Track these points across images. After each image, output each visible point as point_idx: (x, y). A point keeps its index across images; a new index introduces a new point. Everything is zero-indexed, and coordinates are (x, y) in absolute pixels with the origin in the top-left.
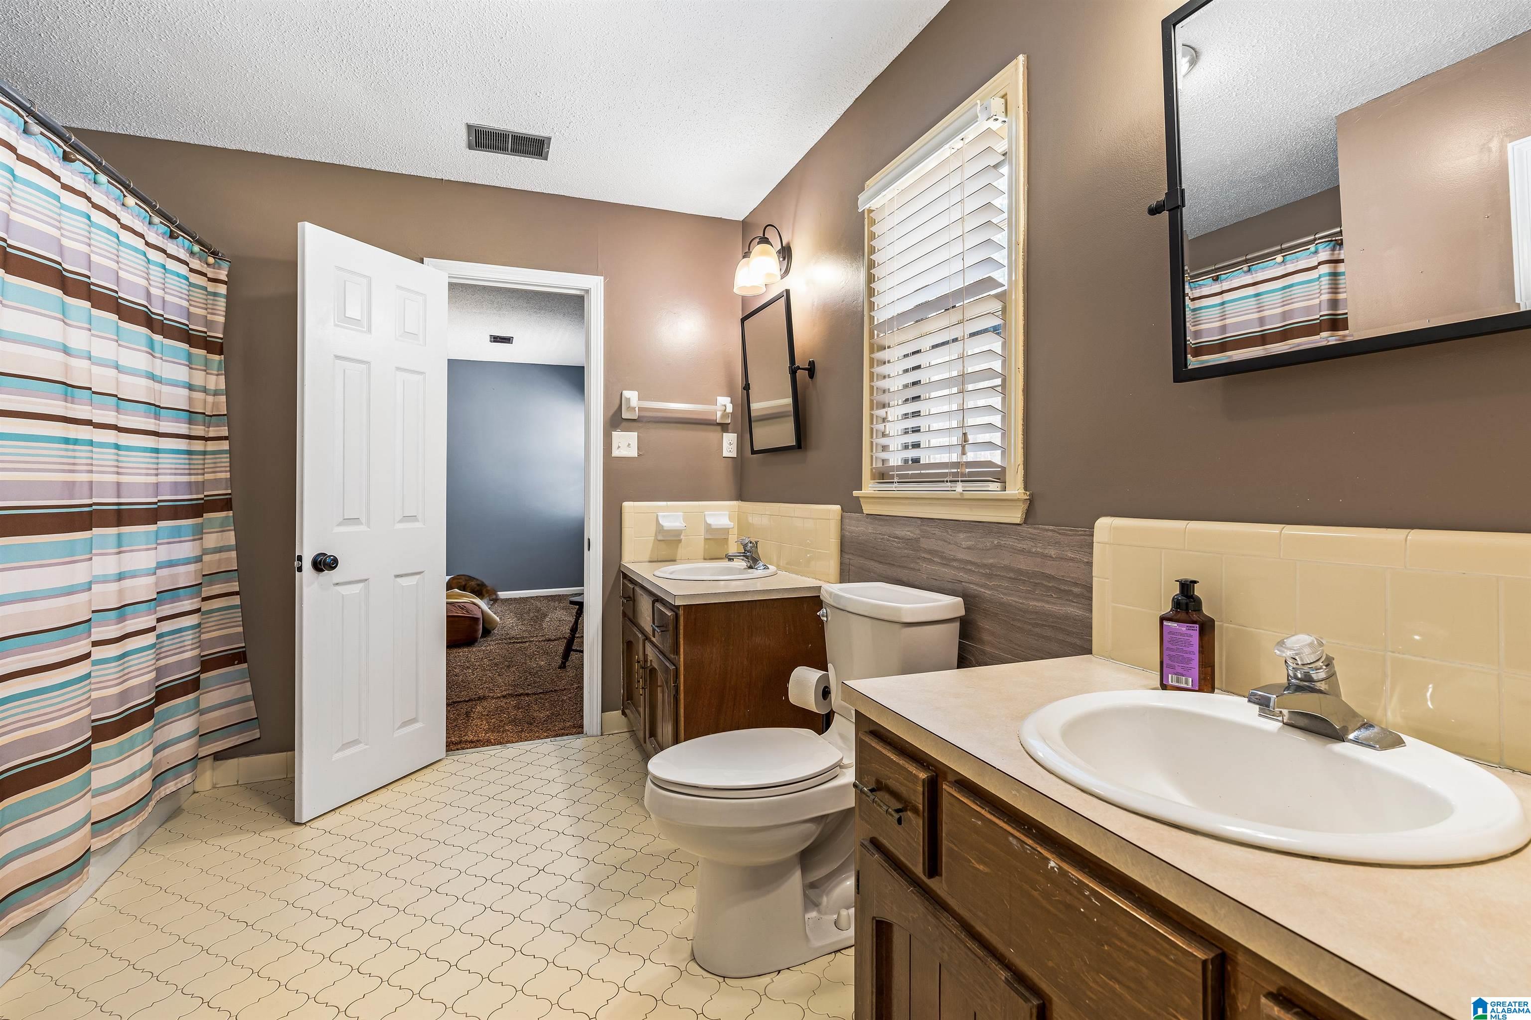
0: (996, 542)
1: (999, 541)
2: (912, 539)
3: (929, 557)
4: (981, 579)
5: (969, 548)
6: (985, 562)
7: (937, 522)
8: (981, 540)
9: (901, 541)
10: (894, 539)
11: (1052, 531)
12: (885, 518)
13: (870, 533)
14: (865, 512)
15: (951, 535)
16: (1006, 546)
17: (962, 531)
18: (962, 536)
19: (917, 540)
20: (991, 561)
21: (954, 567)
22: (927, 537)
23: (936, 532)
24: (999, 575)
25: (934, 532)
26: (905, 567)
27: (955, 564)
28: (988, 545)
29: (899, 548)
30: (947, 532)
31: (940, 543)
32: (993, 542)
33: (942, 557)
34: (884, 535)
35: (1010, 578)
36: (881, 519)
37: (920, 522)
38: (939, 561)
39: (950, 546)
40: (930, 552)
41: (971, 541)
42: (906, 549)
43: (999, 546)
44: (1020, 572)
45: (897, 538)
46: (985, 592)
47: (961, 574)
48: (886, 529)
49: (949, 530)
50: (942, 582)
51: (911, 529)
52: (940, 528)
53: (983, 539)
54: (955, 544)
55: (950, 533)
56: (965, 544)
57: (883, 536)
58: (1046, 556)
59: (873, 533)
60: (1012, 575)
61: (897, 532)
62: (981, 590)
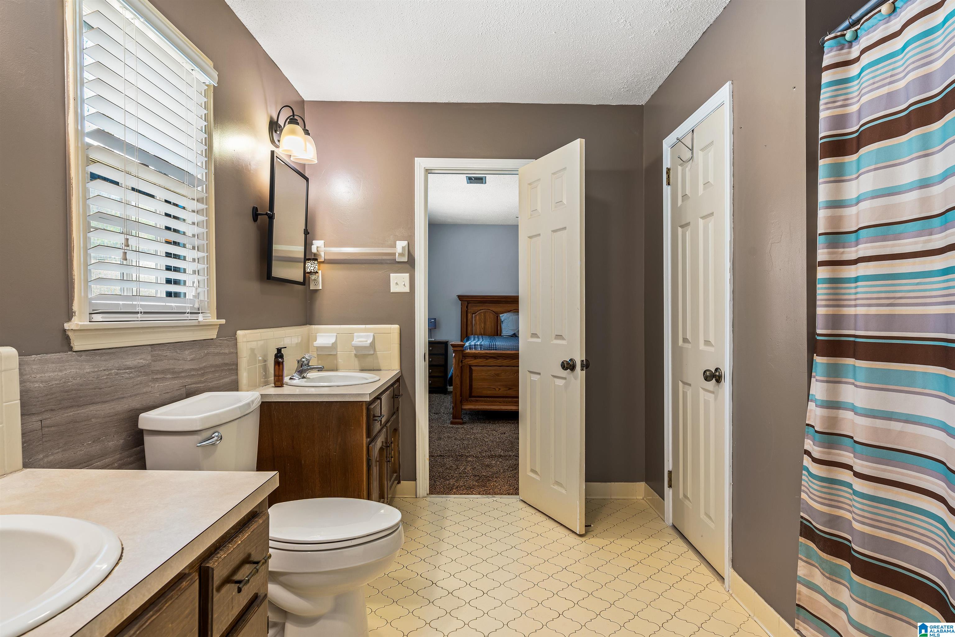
0: (206, 352)
1: (207, 351)
2: (144, 366)
3: (162, 376)
4: (198, 379)
5: (192, 360)
6: (201, 366)
7: (167, 346)
8: (198, 352)
9: (133, 370)
10: (124, 371)
11: (226, 340)
12: (108, 351)
13: (89, 373)
14: (76, 348)
15: (180, 354)
16: (210, 353)
17: (187, 349)
18: (187, 352)
19: (149, 365)
20: (204, 364)
21: (182, 377)
22: (159, 360)
23: (168, 354)
24: (208, 372)
25: (165, 355)
26: (138, 394)
27: (183, 374)
28: (202, 354)
29: (131, 378)
30: (177, 352)
31: (172, 362)
32: (204, 352)
33: (173, 373)
34: (111, 370)
35: (212, 371)
36: (105, 353)
37: (150, 349)
38: (171, 377)
39: (180, 362)
40: (163, 372)
41: (193, 355)
42: (139, 376)
43: (208, 353)
44: (217, 366)
45: (128, 368)
46: (201, 386)
47: (186, 380)
48: (113, 363)
49: (178, 350)
50: (173, 392)
51: (143, 356)
52: (171, 350)
53: (200, 352)
54: (183, 360)
55: (179, 352)
56: (189, 358)
57: (110, 372)
58: (225, 354)
59: (94, 372)
60: (213, 369)
61: (128, 363)
62: (198, 386)
